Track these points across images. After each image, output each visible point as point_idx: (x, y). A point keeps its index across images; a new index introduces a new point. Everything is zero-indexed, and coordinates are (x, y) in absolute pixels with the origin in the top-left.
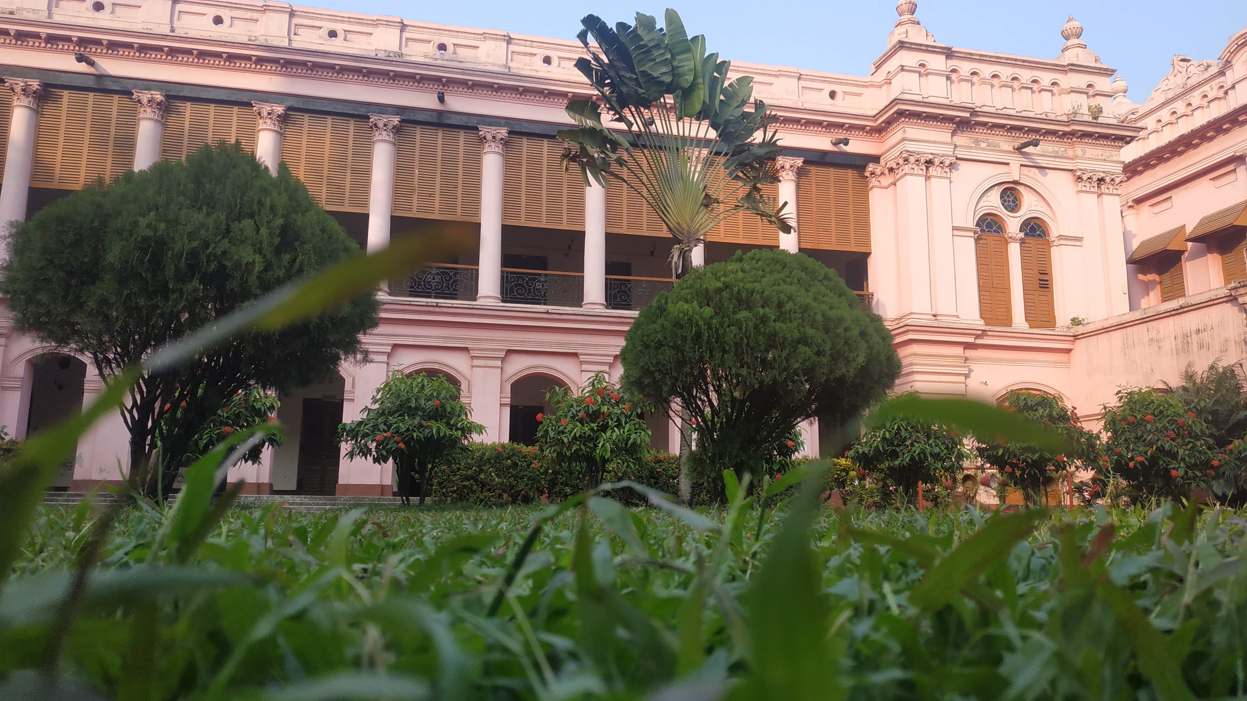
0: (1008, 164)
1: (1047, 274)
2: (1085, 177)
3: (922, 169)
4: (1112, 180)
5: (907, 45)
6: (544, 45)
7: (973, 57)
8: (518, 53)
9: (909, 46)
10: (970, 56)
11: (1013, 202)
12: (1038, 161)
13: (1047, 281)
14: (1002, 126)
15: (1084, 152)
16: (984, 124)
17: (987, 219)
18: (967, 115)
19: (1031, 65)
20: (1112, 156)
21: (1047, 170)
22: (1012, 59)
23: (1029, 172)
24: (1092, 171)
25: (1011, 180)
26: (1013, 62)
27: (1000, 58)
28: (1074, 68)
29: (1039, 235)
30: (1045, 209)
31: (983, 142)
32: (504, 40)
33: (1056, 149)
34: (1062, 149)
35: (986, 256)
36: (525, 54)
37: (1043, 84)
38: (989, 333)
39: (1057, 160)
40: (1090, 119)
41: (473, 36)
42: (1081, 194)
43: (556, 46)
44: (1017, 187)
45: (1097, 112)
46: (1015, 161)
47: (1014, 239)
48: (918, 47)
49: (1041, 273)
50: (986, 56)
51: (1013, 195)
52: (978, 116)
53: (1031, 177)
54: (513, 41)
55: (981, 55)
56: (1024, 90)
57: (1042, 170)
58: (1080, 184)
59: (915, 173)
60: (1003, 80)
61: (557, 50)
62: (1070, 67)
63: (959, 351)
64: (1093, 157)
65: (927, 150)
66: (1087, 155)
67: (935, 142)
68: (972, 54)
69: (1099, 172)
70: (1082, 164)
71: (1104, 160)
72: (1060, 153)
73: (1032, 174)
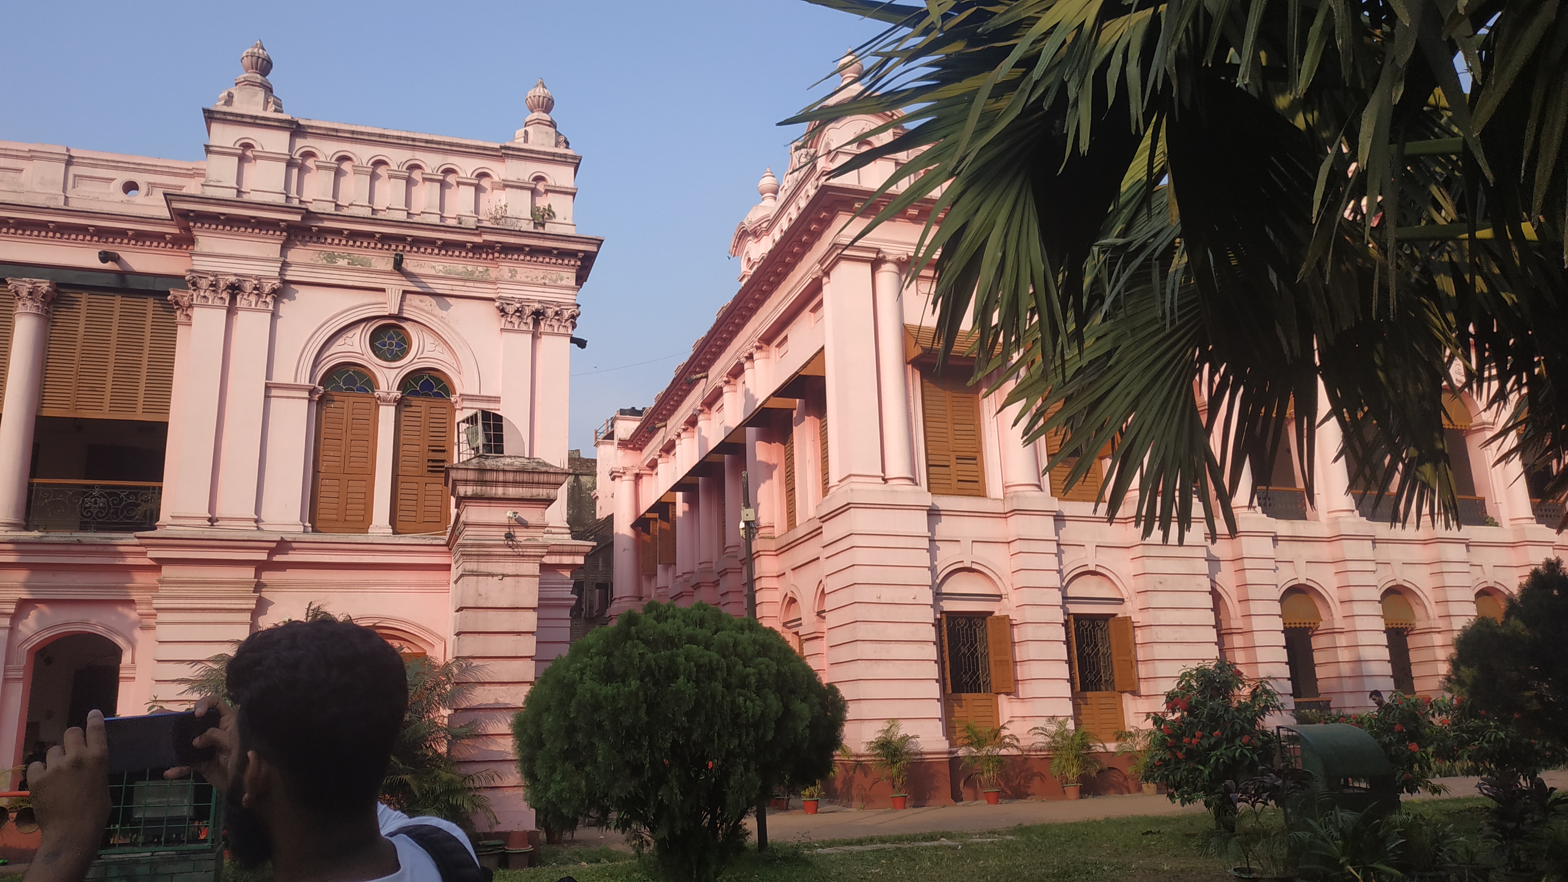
0: (383, 290)
1: (444, 451)
2: (510, 309)
3: (221, 298)
4: (557, 314)
5: (218, 116)
7: (339, 134)
9: (222, 116)
10: (334, 134)
11: (398, 345)
12: (411, 284)
13: (443, 461)
14: (370, 235)
15: (513, 273)
16: (339, 232)
17: (347, 371)
18: (298, 218)
19: (442, 147)
20: (562, 280)
21: (449, 299)
22: (407, 139)
23: (421, 301)
24: (521, 301)
25: (387, 314)
26: (410, 143)
27: (387, 136)
28: (511, 152)
29: (438, 395)
30: (447, 357)
31: (343, 258)
33: (470, 268)
34: (480, 269)
35: (340, 426)
37: (461, 175)
38: (294, 545)
39: (467, 284)
42: (505, 334)
44: (402, 324)
45: (541, 217)
46: (395, 286)
47: (386, 401)
48: (239, 119)
49: (433, 451)
50: (362, 133)
51: (398, 335)
52: (322, 220)
53: (422, 310)
55: (353, 132)
56: (427, 183)
57: (440, 299)
58: (503, 320)
59: (210, 303)
60: (392, 168)
62: (503, 151)
63: (249, 573)
64: (529, 279)
65: (231, 269)
66: (518, 278)
67: (246, 257)
68: (337, 130)
69: (534, 301)
70: (508, 291)
71: (545, 284)
72: (477, 273)
73: (422, 305)
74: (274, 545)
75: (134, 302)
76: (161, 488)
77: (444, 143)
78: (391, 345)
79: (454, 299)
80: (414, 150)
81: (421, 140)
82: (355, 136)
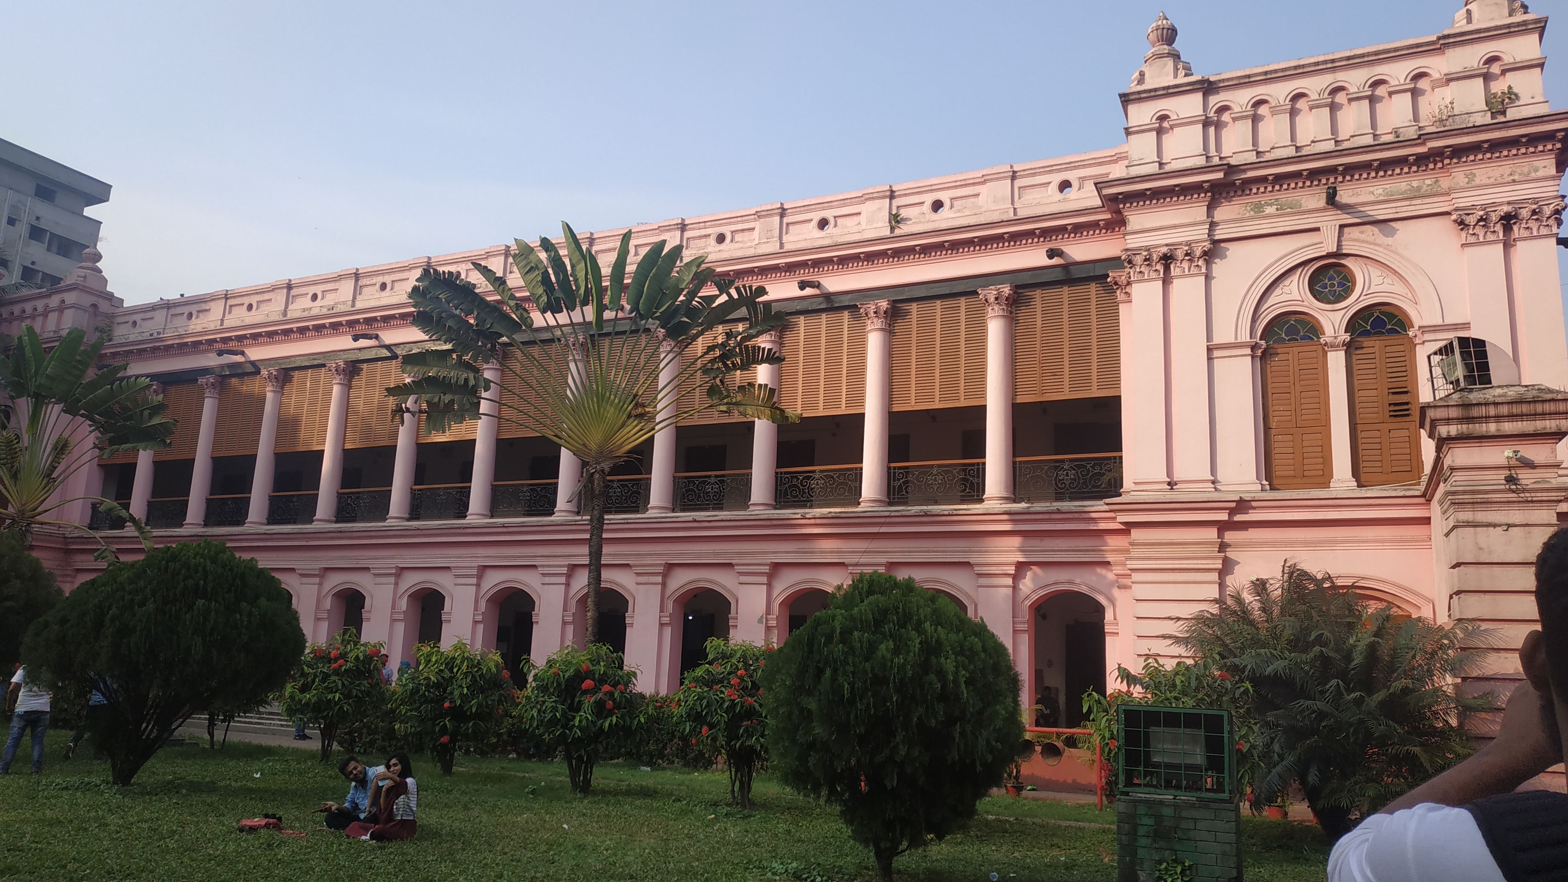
0: (1317, 229)
1: (1406, 392)
2: (1471, 220)
3: (1156, 271)
4: (1534, 212)
5: (1133, 97)
6: (717, 222)
7: (1252, 79)
8: (694, 238)
9: (1137, 96)
10: (1247, 80)
11: (1340, 284)
12: (1347, 216)
13: (1407, 403)
14: (1297, 175)
15: (1471, 177)
16: (1263, 179)
17: (1288, 321)
18: (1220, 175)
19: (1366, 59)
20: (1536, 170)
21: (1393, 224)
22: (1325, 62)
23: (1361, 232)
24: (1484, 207)
25: (1324, 253)
27: (1303, 66)
28: (1452, 40)
29: (1392, 331)
30: (1398, 288)
31: (1271, 205)
32: (678, 228)
33: (1415, 184)
34: (1428, 182)
35: (1286, 379)
36: (700, 237)
37: (1392, 83)
38: (1254, 504)
39: (1414, 202)
40: (1488, 119)
41: (651, 232)
42: (1467, 250)
43: (729, 220)
44: (1342, 262)
45: (1505, 103)
46: (1330, 222)
47: (1334, 346)
48: (1152, 94)
49: (1394, 393)
50: (1276, 71)
51: (1339, 274)
52: (1245, 171)
53: (1363, 241)
54: (687, 228)
55: (1266, 73)
56: (1353, 103)
57: (1383, 226)
58: (1464, 234)
59: (1146, 277)
60: (1313, 98)
61: (730, 224)
62: (1442, 42)
63: (1211, 534)
64: (1492, 180)
65: (1162, 241)
66: (1477, 181)
67: (1175, 227)
68: (1249, 76)
69: (1501, 204)
70: (1467, 199)
71: (1514, 181)
72: (1425, 188)
73: (1363, 237)
74: (1234, 505)
75: (1079, 289)
76: (1121, 457)
77: (1369, 54)
78: (1333, 285)
79: (1399, 223)
80: (1334, 72)
81: (1341, 59)
82: (1269, 76)
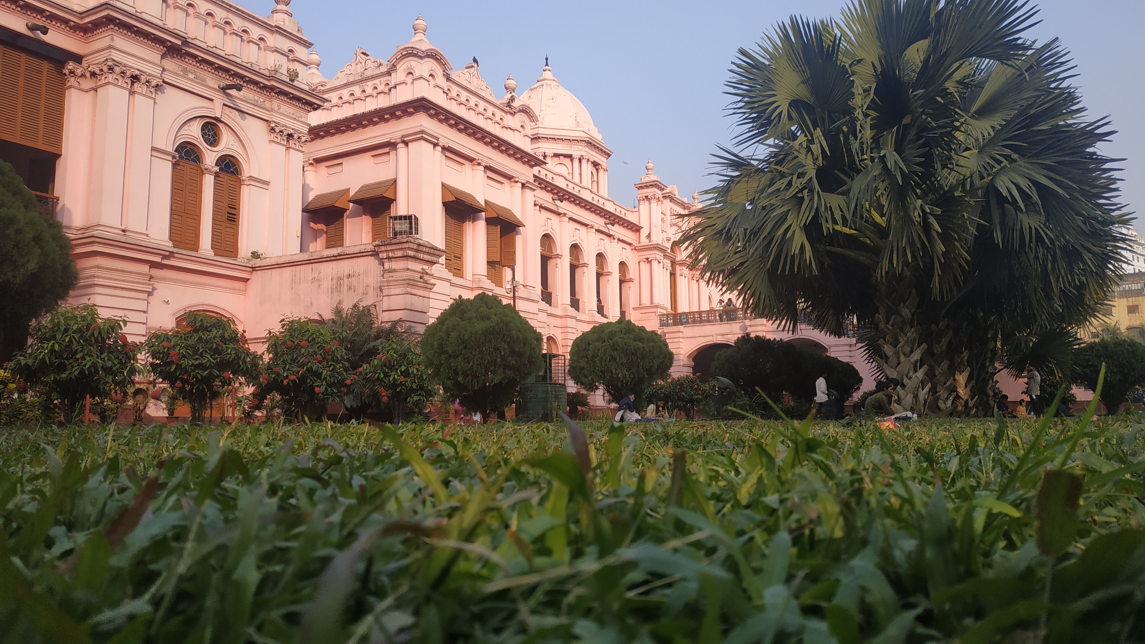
0: (212, 100)
1: (235, 208)
2: (277, 130)
3: (127, 83)
4: (299, 138)
11: (213, 136)
13: (235, 215)
14: (211, 64)
15: (279, 107)
16: (195, 57)
17: (186, 147)
18: (179, 43)
20: (301, 118)
21: (246, 115)
22: (227, 4)
23: (230, 112)
24: (284, 126)
25: (213, 116)
26: (228, 7)
29: (232, 172)
30: (240, 150)
31: (191, 73)
33: (256, 98)
34: (261, 100)
35: (182, 182)
37: (252, 36)
38: (176, 255)
39: (256, 108)
40: (288, 80)
42: (272, 144)
44: (218, 124)
45: (294, 76)
46: (219, 99)
47: (210, 172)
49: (230, 207)
51: (213, 130)
52: (189, 47)
53: (231, 118)
56: (234, 36)
57: (242, 114)
58: (273, 135)
59: (119, 84)
60: (217, 20)
62: (276, 28)
64: (286, 113)
65: (135, 65)
66: (281, 111)
67: (143, 59)
69: (290, 128)
70: (276, 118)
71: (295, 119)
72: (259, 102)
73: (232, 115)
77: (246, 14)
78: (209, 135)
79: (249, 116)
80: (228, 11)
81: (234, 8)
